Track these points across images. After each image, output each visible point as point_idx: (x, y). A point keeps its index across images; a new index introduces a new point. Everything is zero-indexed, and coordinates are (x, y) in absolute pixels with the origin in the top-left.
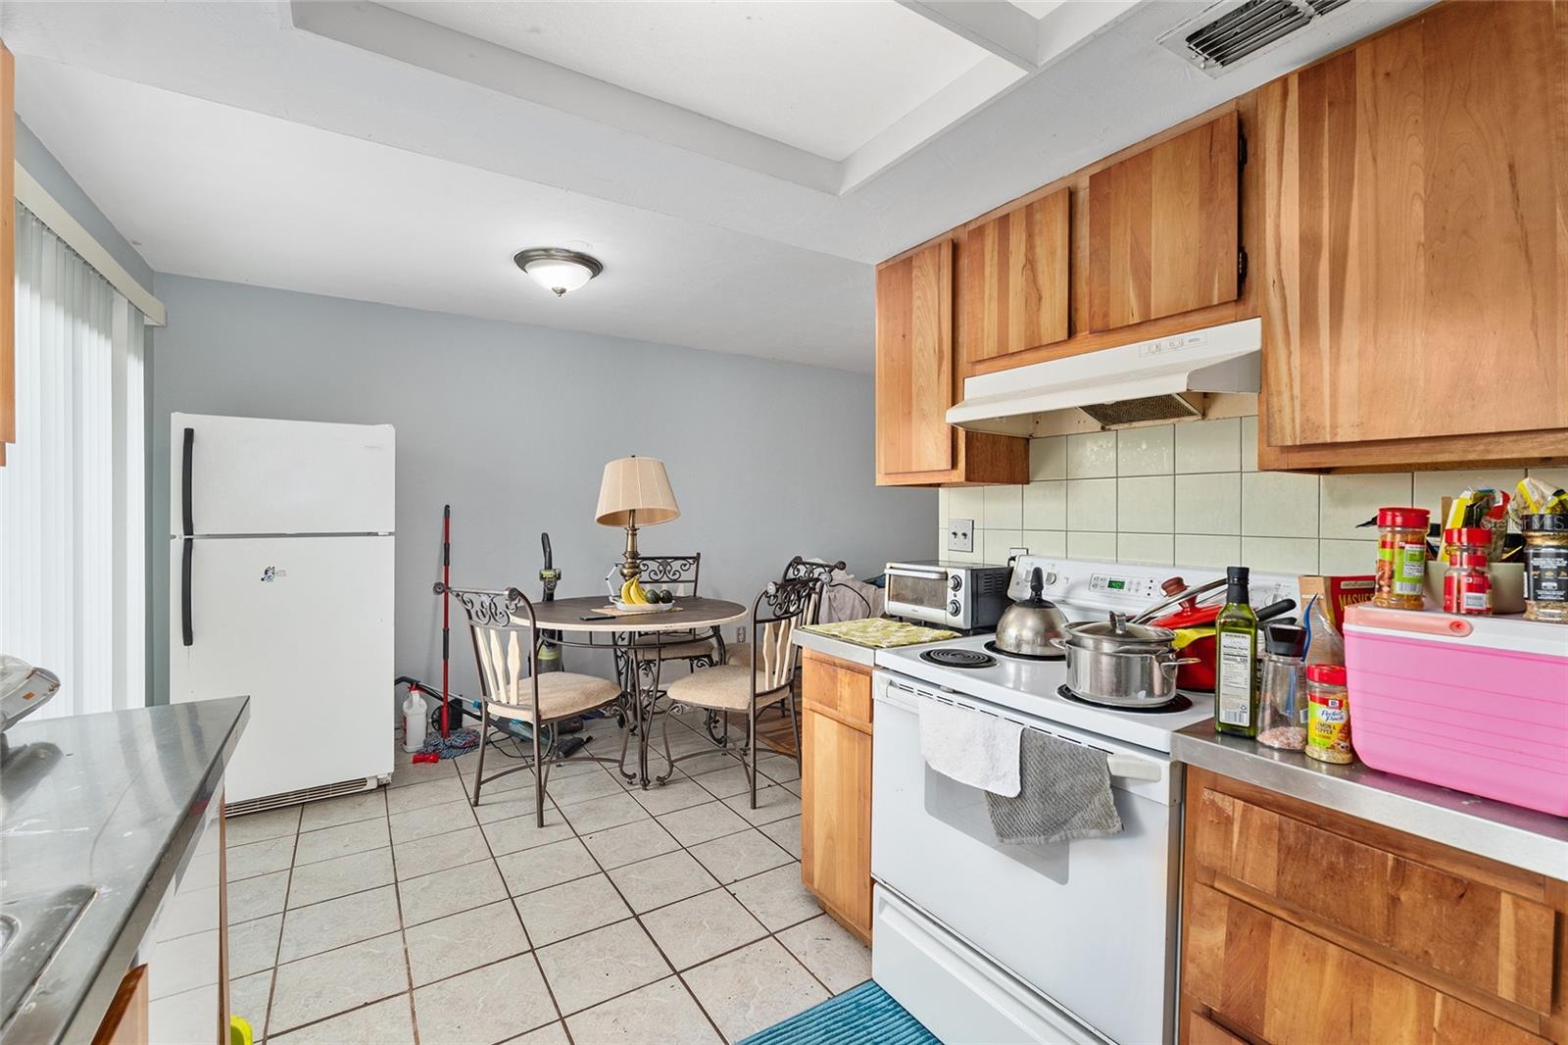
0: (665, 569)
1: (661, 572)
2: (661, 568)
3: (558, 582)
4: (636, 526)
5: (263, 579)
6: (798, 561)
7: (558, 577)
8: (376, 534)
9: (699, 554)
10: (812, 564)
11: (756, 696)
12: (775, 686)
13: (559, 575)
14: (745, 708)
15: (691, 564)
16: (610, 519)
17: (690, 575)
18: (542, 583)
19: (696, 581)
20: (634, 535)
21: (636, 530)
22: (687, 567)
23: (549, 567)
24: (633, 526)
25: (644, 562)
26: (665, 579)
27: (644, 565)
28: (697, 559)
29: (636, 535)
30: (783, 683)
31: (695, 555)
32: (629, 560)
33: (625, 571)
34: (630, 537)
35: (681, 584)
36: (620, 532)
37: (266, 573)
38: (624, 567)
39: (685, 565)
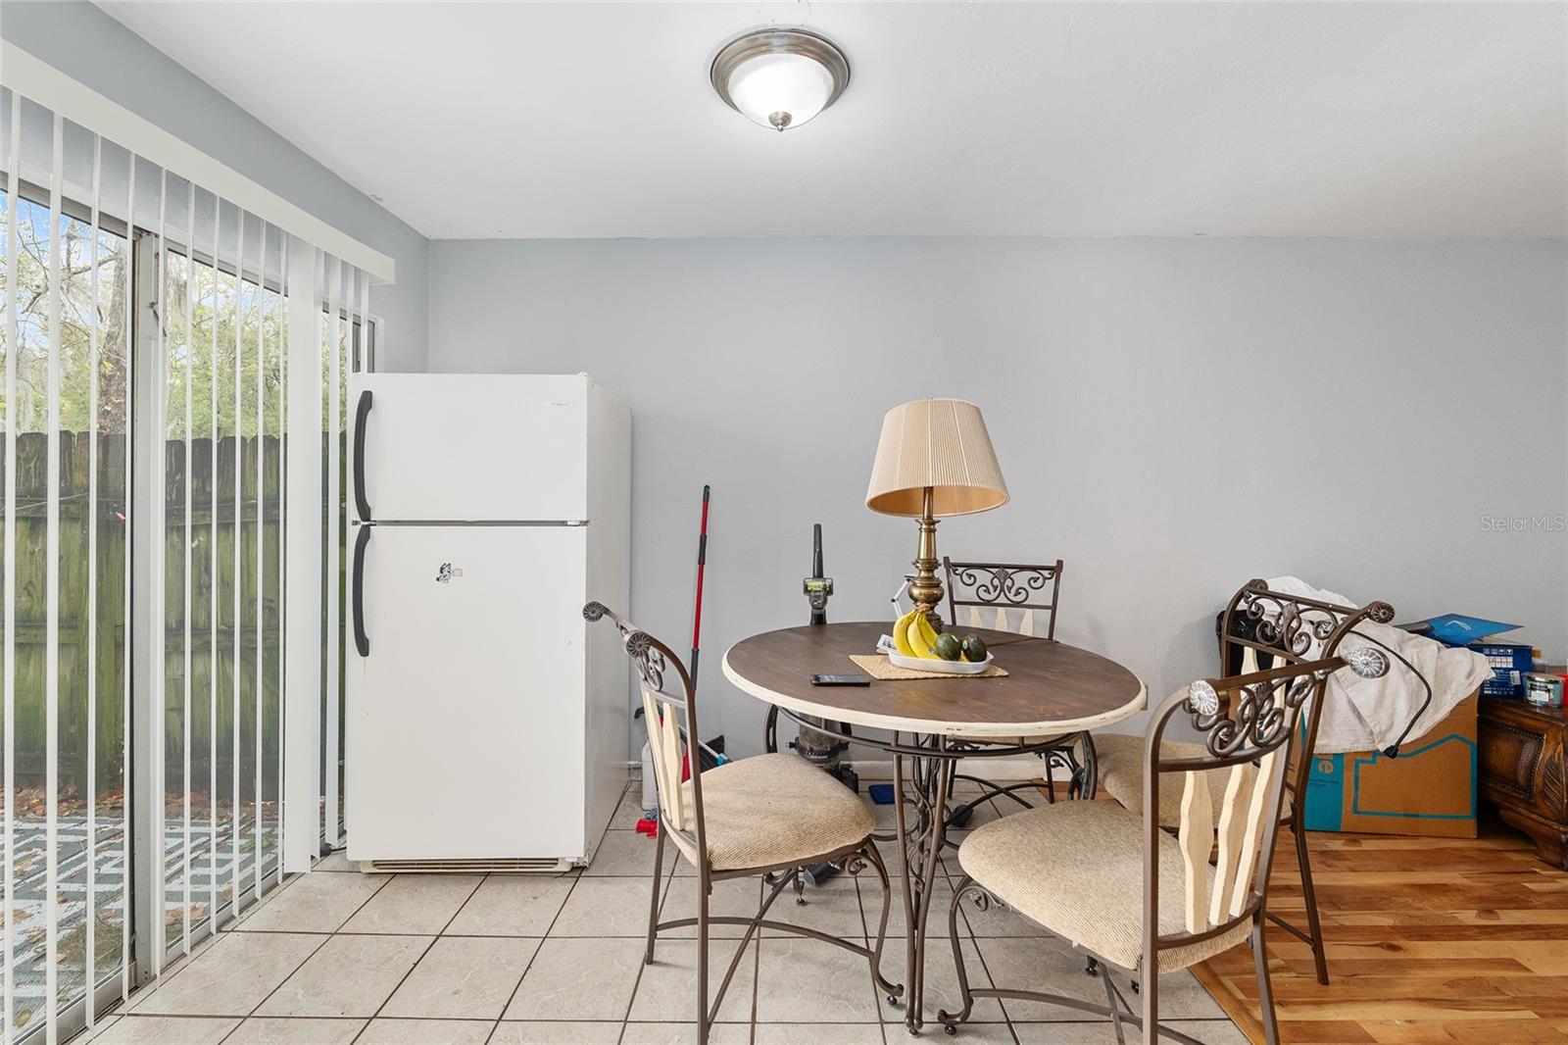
0: (1002, 584)
1: (995, 588)
2: (996, 582)
3: (829, 598)
4: (935, 517)
5: (438, 579)
6: (1258, 588)
7: (829, 591)
8: (564, 523)
9: (1060, 563)
10: (1297, 601)
11: (1158, 943)
12: (1215, 920)
13: (831, 587)
14: (1131, 966)
15: (1045, 579)
16: (892, 503)
17: (1044, 596)
18: (807, 598)
19: (1054, 608)
20: (931, 532)
21: (934, 523)
22: (1039, 583)
23: (819, 575)
24: (930, 517)
25: (970, 572)
26: (1002, 599)
27: (970, 576)
28: (1056, 570)
29: (934, 531)
30: (1236, 911)
31: (1054, 564)
32: (923, 574)
33: (916, 592)
34: (923, 534)
35: (1029, 612)
36: (909, 526)
37: (441, 572)
38: (915, 585)
39: (1036, 580)
